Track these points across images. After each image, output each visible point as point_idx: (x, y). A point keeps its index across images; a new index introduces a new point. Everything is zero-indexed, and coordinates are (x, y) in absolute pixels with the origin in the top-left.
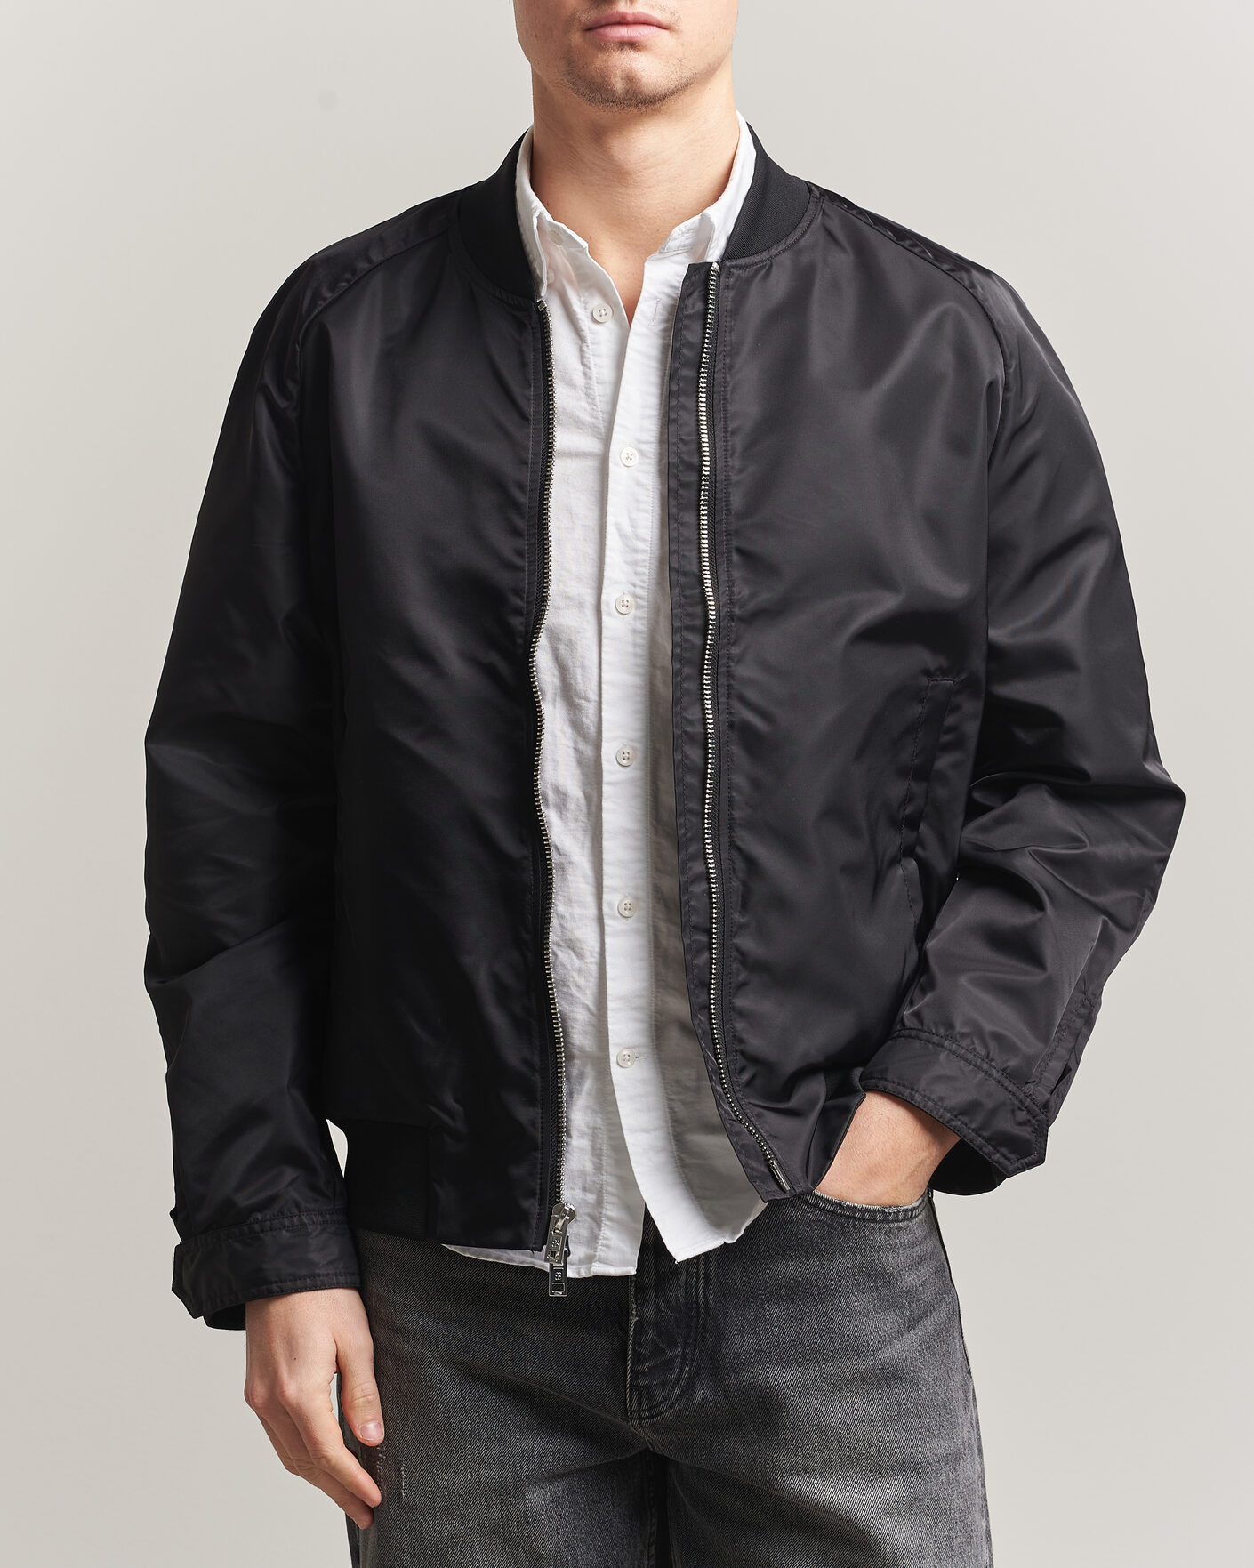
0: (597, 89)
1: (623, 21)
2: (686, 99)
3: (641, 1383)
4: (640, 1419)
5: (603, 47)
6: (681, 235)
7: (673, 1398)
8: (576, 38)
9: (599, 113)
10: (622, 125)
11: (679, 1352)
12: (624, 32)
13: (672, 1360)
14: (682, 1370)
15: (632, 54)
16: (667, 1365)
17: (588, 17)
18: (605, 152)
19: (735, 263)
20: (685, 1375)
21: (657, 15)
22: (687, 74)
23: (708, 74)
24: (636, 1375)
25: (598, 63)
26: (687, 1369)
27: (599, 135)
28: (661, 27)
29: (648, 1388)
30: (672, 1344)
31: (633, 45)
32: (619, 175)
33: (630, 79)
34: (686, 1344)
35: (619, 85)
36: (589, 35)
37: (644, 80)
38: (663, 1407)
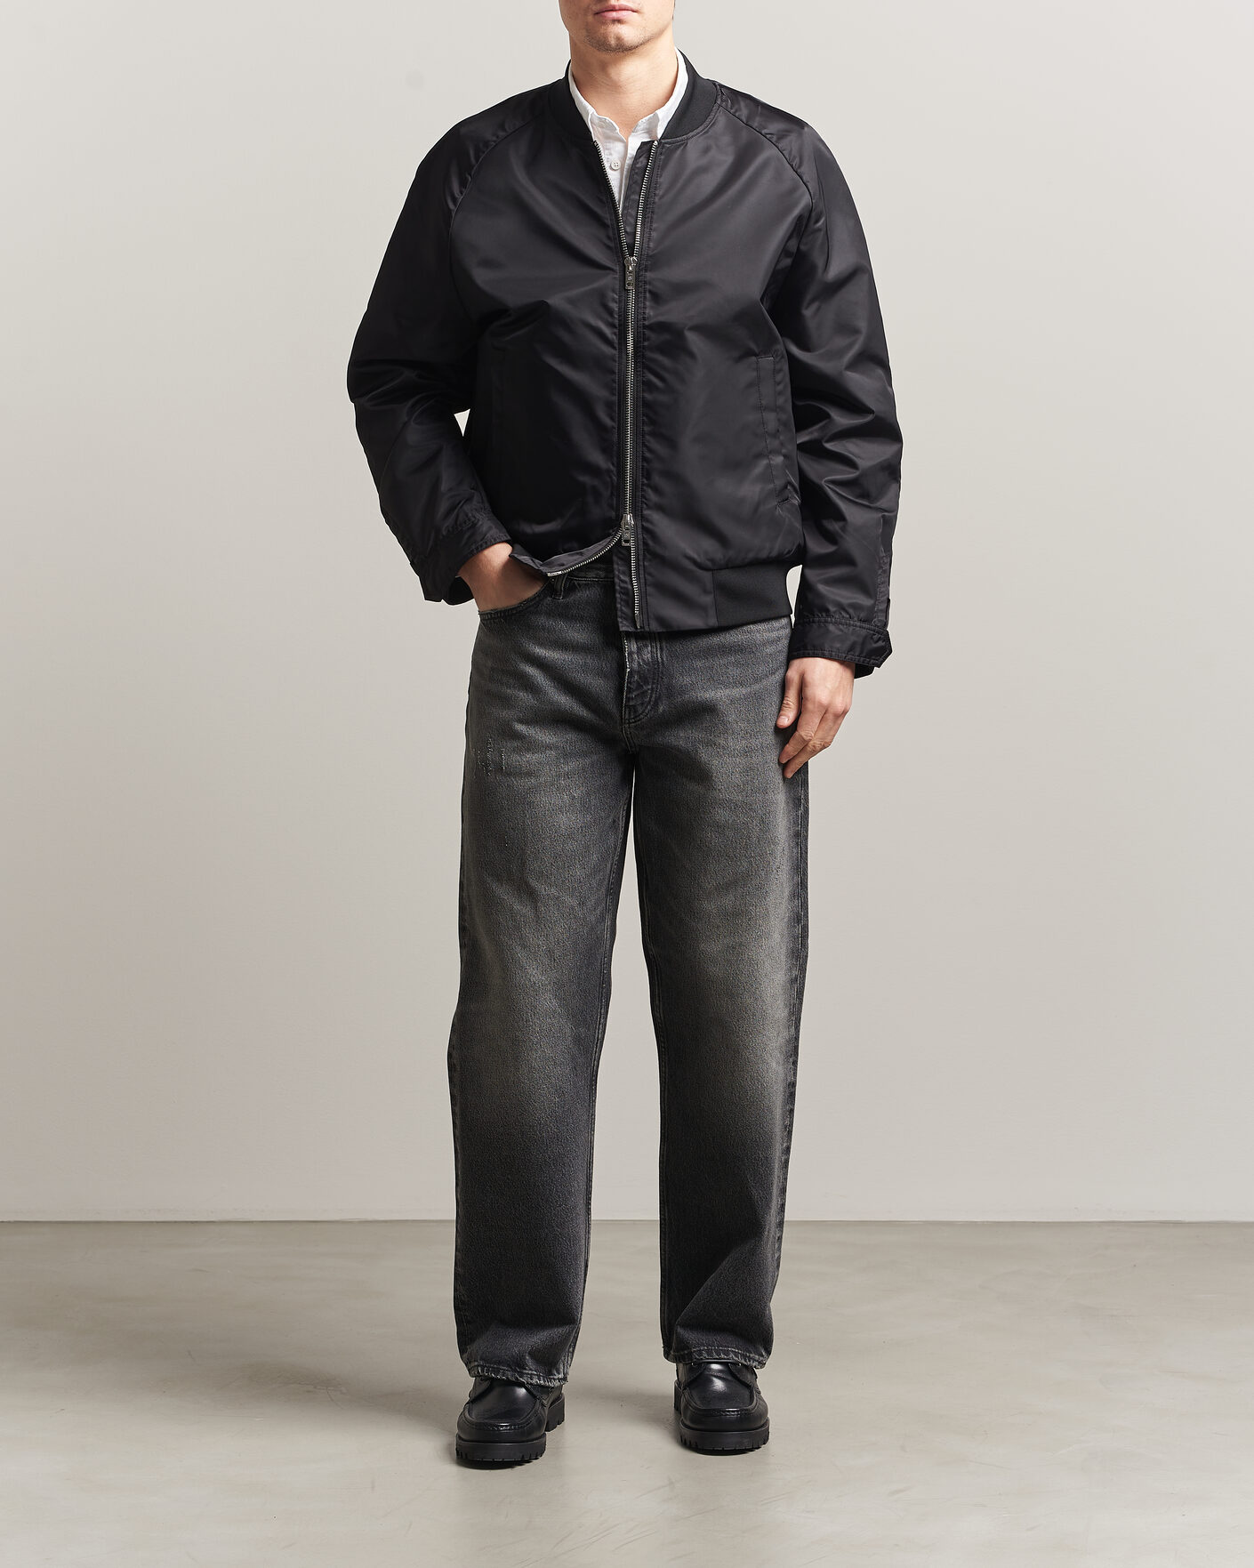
0: (602, 45)
1: (613, 9)
2: (648, 47)
3: (631, 704)
4: (629, 723)
5: (604, 23)
6: (643, 123)
7: (647, 711)
8: (590, 18)
9: (605, 56)
10: (616, 61)
11: (650, 687)
12: (614, 15)
13: (647, 691)
14: (651, 697)
15: (619, 26)
16: (644, 693)
17: (596, 8)
18: (607, 75)
19: (666, 140)
20: (653, 699)
21: (631, 5)
22: (648, 35)
23: (660, 33)
24: (628, 699)
25: (602, 31)
26: (654, 696)
27: (604, 67)
28: (633, 11)
29: (634, 706)
30: (647, 683)
31: (619, 21)
32: (615, 88)
33: (619, 39)
34: (653, 683)
35: (613, 42)
36: (596, 16)
37: (626, 39)
38: (642, 716)
